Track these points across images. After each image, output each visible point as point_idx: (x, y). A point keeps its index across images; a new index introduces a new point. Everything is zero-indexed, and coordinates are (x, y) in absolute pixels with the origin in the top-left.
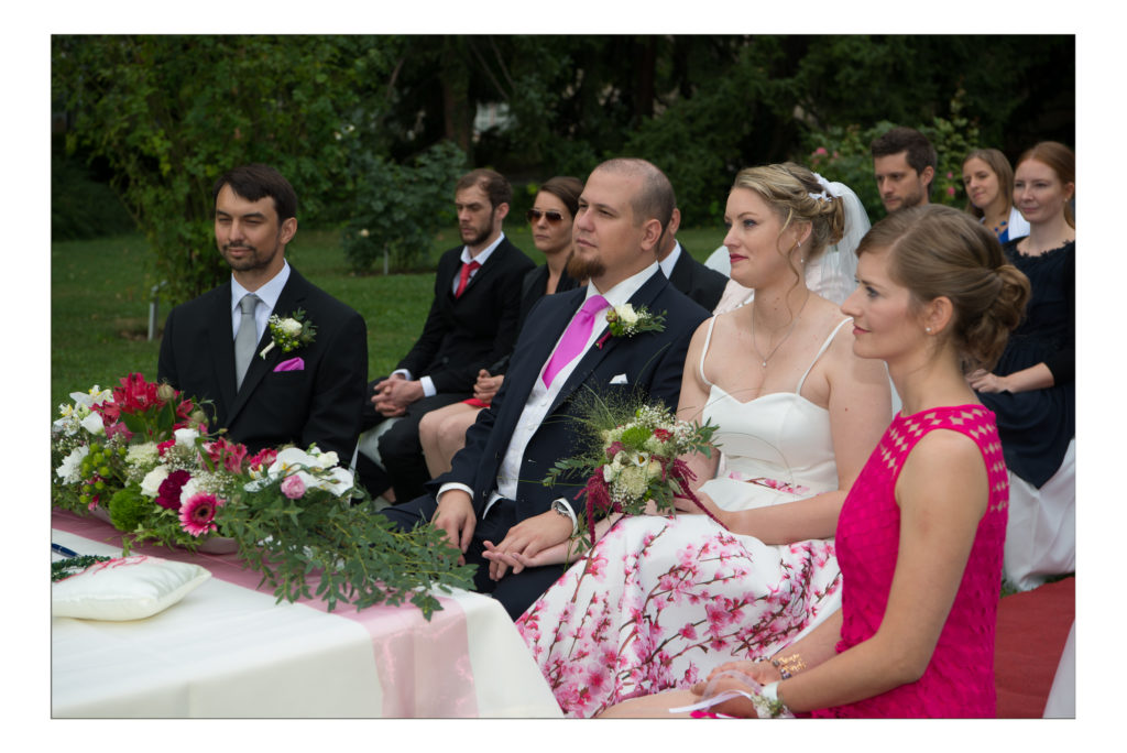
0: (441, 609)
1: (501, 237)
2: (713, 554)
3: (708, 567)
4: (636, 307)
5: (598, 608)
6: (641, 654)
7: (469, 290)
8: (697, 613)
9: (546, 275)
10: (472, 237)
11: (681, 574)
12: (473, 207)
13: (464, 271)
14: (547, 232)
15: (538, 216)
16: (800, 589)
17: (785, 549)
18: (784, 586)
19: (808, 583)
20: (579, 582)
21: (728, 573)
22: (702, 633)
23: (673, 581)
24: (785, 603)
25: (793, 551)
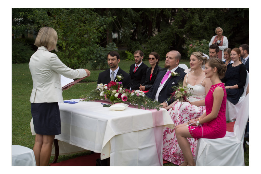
0: (160, 109)
1: (142, 62)
2: (190, 107)
3: (189, 109)
4: (176, 72)
5: (174, 114)
6: (180, 121)
7: (137, 71)
8: (188, 115)
9: (151, 69)
10: (137, 62)
11: (186, 110)
12: (138, 57)
13: (135, 68)
14: (152, 62)
15: (150, 59)
16: (202, 112)
17: (199, 107)
18: (200, 112)
19: (203, 112)
20: (171, 111)
21: (192, 110)
22: (188, 118)
23: (185, 111)
24: (200, 114)
25: (200, 107)
